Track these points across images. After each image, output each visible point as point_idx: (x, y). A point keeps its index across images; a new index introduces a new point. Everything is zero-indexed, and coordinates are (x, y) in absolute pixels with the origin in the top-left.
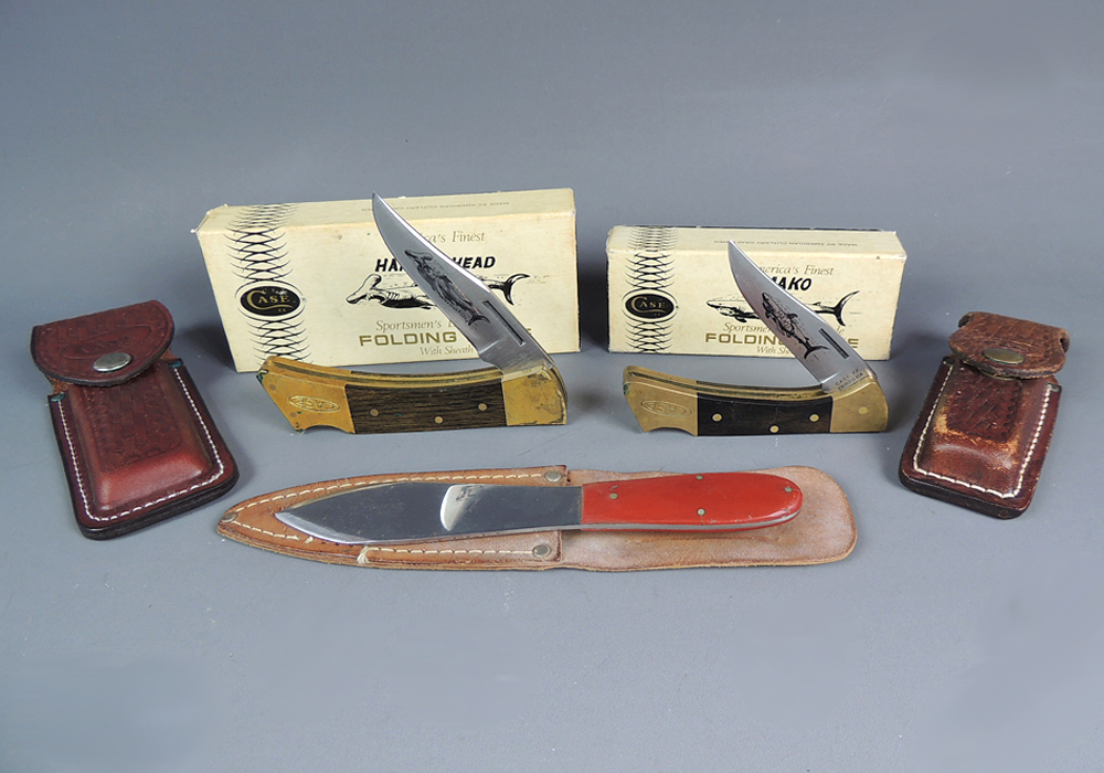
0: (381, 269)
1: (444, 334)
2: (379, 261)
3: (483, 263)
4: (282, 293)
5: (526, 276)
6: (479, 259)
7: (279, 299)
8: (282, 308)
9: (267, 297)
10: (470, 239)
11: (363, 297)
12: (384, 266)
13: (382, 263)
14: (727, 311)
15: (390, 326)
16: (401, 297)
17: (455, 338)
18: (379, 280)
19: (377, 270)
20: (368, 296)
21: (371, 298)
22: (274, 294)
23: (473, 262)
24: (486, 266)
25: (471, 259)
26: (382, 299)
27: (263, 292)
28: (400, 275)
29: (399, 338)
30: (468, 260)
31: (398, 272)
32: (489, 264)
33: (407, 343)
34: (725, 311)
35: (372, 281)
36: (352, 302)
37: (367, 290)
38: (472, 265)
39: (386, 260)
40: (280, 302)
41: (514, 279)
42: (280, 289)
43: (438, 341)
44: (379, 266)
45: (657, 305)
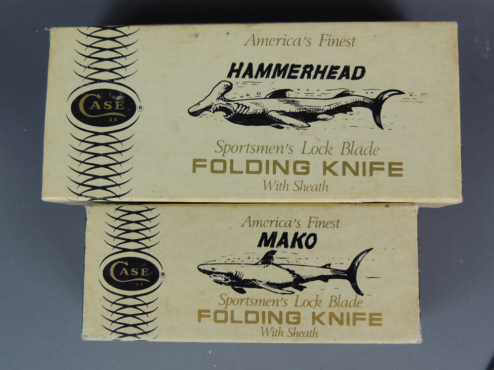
0: (234, 74)
1: (296, 163)
2: (234, 65)
3: (351, 74)
4: (119, 98)
5: (400, 93)
6: (347, 69)
7: (114, 105)
8: (113, 117)
9: (101, 102)
10: (339, 43)
11: (207, 108)
12: (238, 71)
13: (237, 67)
14: (221, 278)
15: (231, 148)
16: (251, 111)
17: (308, 169)
18: (229, 88)
19: (230, 76)
20: (214, 107)
21: (217, 110)
22: (109, 99)
23: (340, 71)
24: (354, 78)
25: (338, 68)
26: (228, 111)
27: (99, 96)
28: (254, 83)
29: (240, 165)
30: (334, 68)
31: (253, 79)
32: (358, 74)
33: (248, 172)
34: (219, 278)
35: (221, 89)
36: (194, 114)
37: (213, 100)
38: (338, 76)
39: (242, 64)
40: (113, 110)
41: (386, 96)
42: (117, 93)
43: (286, 172)
44: (232, 70)
45: (140, 272)
